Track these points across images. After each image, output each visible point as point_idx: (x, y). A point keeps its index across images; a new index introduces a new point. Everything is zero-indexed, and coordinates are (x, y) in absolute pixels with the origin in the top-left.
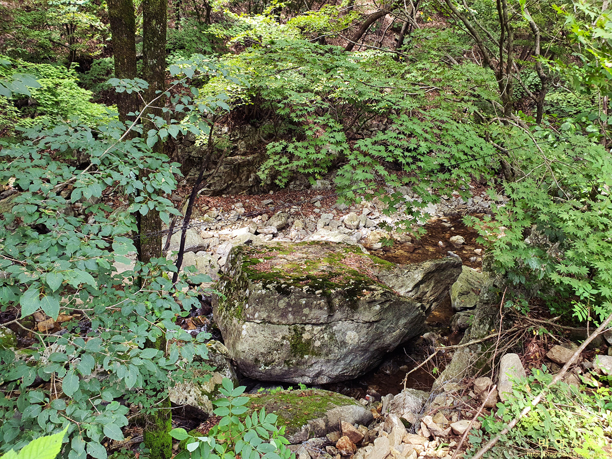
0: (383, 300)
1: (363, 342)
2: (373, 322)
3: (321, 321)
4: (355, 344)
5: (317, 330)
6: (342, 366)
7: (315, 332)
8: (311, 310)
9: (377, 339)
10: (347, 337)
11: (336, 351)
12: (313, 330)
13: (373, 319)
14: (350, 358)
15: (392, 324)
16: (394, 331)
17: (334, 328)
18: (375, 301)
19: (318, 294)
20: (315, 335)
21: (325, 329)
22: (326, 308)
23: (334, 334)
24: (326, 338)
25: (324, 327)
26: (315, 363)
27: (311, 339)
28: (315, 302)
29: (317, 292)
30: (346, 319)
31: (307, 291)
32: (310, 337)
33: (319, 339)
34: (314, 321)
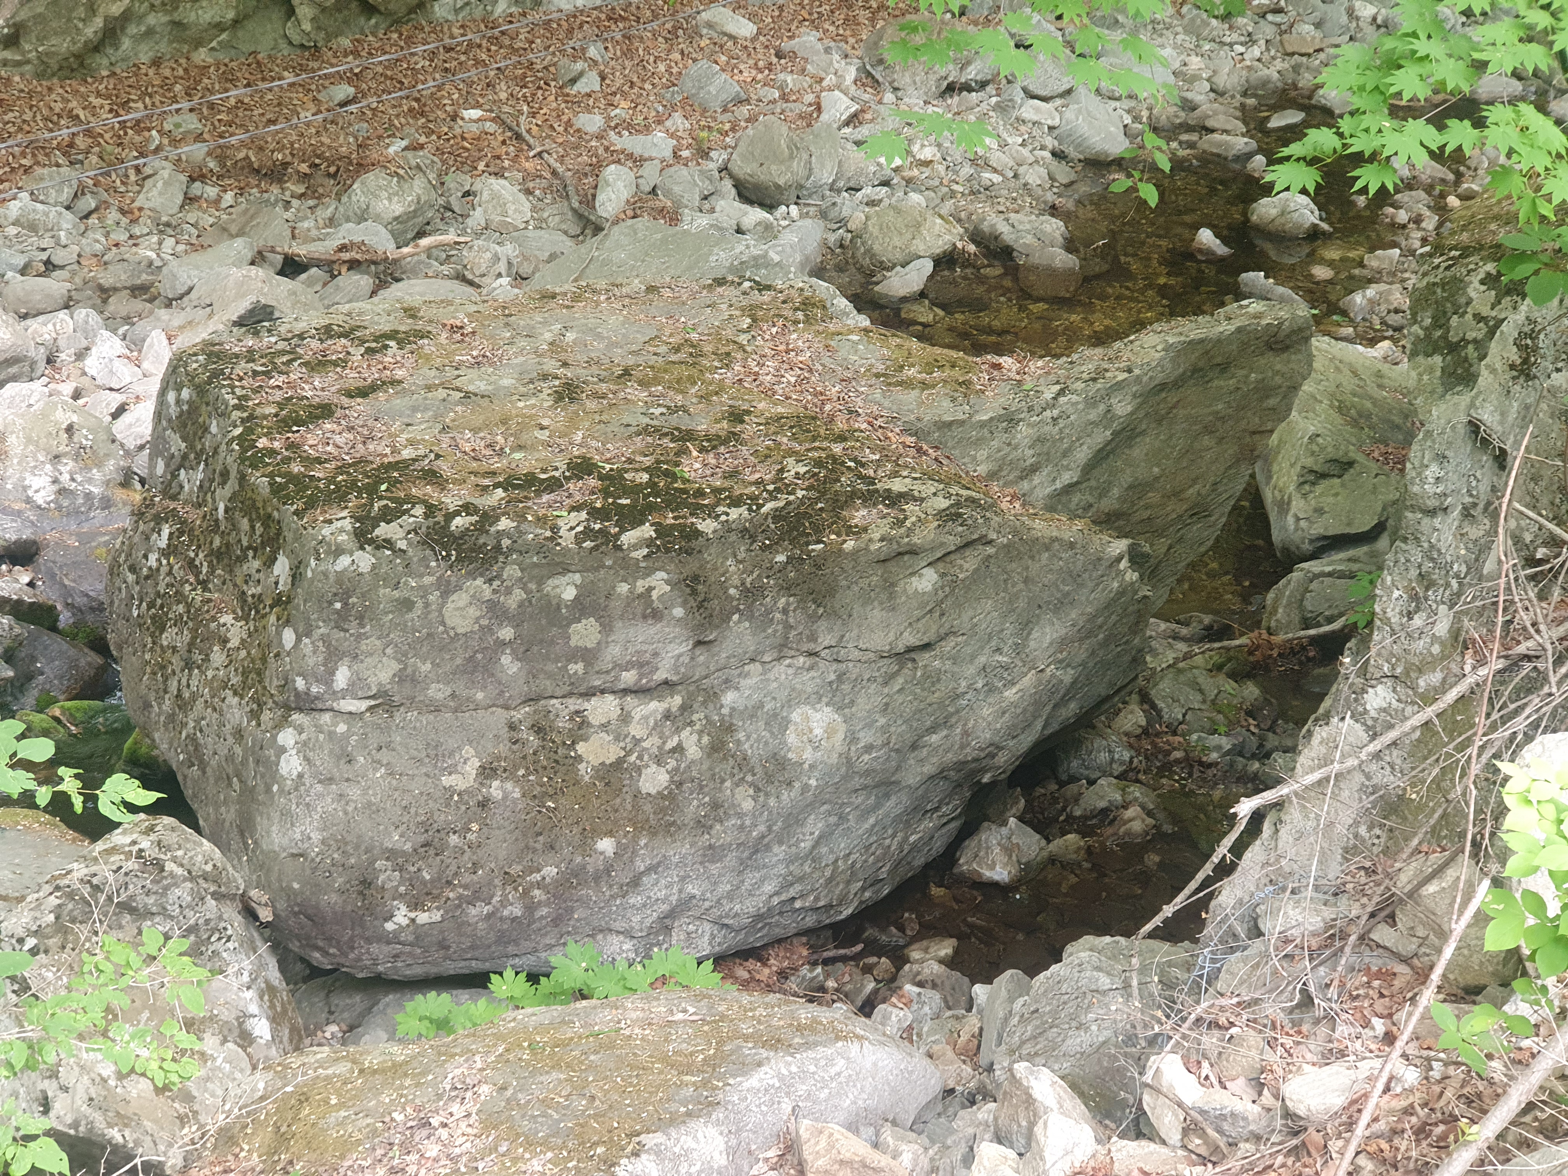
0: (952, 542)
1: (869, 748)
2: (910, 650)
3: (661, 675)
4: (834, 759)
5: (646, 718)
6: (781, 869)
7: (636, 730)
8: (607, 628)
9: (933, 729)
10: (791, 738)
11: (747, 805)
12: (625, 718)
13: (910, 639)
14: (814, 826)
15: (998, 650)
16: (1013, 683)
17: (729, 698)
18: (913, 552)
19: (635, 547)
20: (637, 741)
21: (685, 708)
22: (678, 612)
23: (730, 729)
24: (693, 751)
25: (678, 700)
26: (651, 869)
27: (620, 761)
28: (623, 588)
29: (628, 538)
30: (782, 650)
31: (579, 540)
32: (612, 754)
33: (659, 761)
34: (629, 677)
